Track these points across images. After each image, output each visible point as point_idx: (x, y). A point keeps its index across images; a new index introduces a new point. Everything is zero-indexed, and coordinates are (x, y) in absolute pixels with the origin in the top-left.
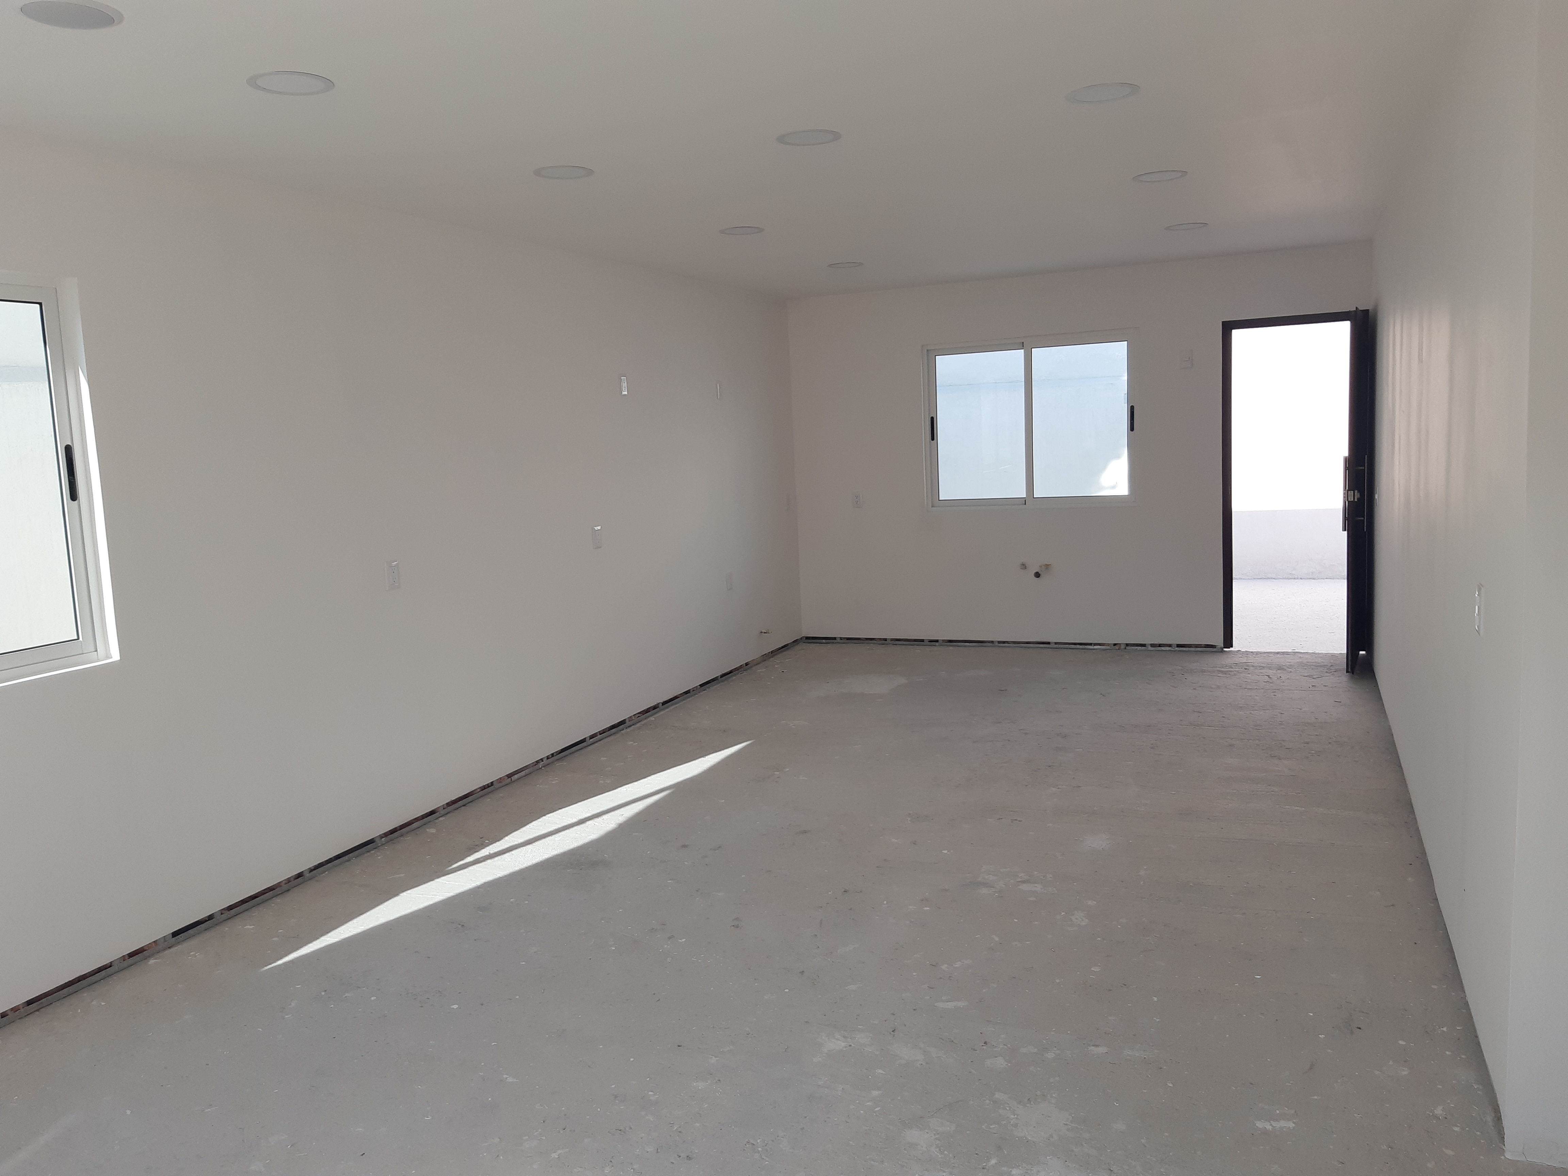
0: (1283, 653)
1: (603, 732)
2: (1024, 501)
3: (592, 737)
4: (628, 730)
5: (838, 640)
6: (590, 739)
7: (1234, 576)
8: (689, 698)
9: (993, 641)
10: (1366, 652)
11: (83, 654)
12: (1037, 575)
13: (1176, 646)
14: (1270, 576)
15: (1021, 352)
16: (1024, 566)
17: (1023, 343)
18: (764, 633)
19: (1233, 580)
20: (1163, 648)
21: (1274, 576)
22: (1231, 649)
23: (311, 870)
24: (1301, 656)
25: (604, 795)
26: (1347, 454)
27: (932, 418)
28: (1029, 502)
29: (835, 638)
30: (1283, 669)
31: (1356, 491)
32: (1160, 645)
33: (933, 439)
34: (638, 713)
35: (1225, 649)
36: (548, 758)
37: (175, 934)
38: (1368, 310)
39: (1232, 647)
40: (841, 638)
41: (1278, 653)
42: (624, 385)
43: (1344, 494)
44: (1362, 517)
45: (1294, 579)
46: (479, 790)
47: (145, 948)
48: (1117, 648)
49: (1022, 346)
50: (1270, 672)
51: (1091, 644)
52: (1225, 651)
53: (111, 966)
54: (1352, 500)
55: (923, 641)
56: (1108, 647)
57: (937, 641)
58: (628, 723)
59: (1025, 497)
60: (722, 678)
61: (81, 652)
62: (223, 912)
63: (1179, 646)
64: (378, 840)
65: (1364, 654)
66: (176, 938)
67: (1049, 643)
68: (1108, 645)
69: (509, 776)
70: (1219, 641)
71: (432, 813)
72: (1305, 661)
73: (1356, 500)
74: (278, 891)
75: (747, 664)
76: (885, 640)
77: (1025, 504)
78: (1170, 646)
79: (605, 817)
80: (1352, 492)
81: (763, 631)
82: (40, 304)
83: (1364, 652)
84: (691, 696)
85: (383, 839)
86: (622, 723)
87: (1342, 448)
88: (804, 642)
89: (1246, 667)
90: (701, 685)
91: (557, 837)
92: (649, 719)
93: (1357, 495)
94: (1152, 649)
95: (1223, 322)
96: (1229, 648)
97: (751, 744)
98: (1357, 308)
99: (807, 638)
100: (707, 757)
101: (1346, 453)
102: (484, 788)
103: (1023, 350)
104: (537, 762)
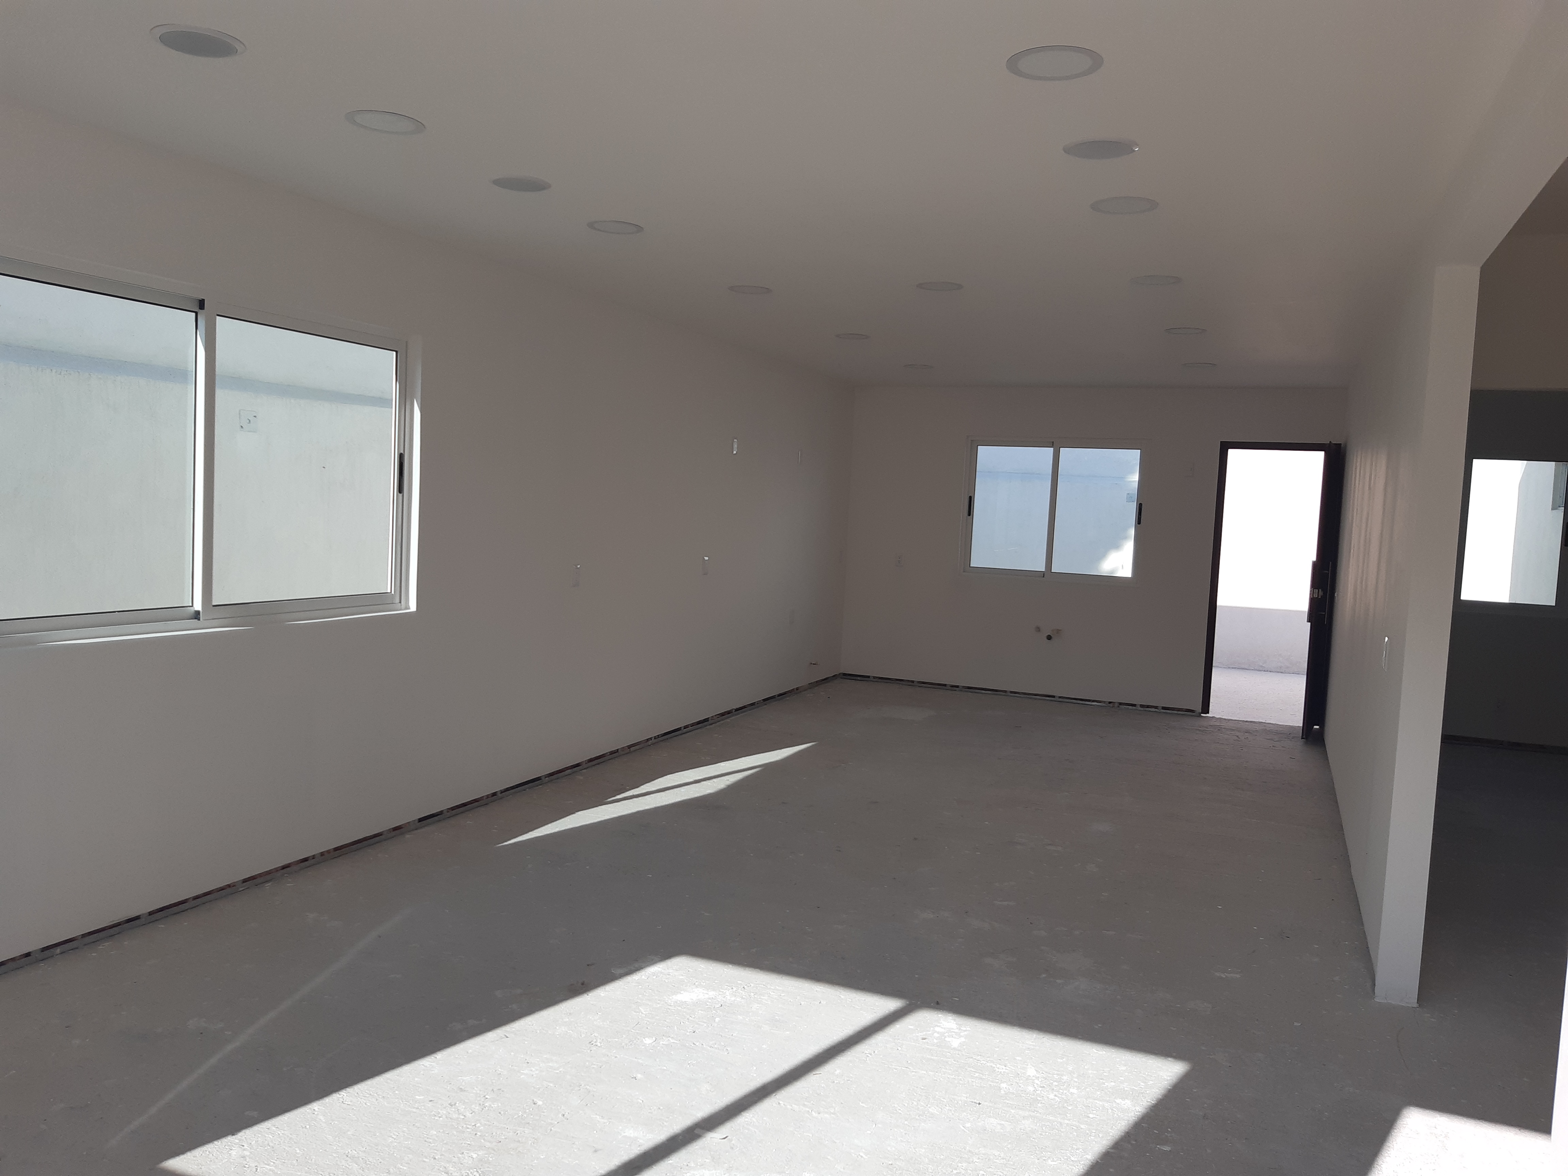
0: (1251, 722)
1: (693, 725)
2: (1043, 574)
3: (685, 727)
4: (711, 726)
5: (872, 679)
6: (684, 729)
7: (1214, 665)
8: (754, 709)
9: (1006, 691)
10: (1320, 727)
11: (393, 603)
12: (1049, 638)
13: (1161, 708)
14: (1243, 666)
15: (1051, 450)
16: (1038, 629)
17: (1053, 442)
18: (814, 664)
19: (1213, 668)
20: (1150, 709)
21: (1246, 667)
22: (1207, 715)
23: (502, 792)
24: (1265, 725)
25: (708, 766)
26: (1315, 559)
27: (970, 497)
28: (1047, 575)
29: (869, 677)
30: (1249, 733)
31: (1320, 590)
32: (1148, 707)
33: (969, 515)
34: (718, 714)
35: (1202, 715)
36: (655, 738)
37: (420, 820)
38: (1341, 444)
39: (1208, 713)
40: (874, 677)
41: (1246, 721)
42: (735, 446)
43: (1311, 591)
44: (1324, 612)
45: (1265, 671)
46: (609, 754)
47: (402, 826)
48: (1112, 706)
49: (1052, 445)
50: (1238, 734)
51: (1089, 701)
52: (1202, 716)
53: (381, 835)
54: (1317, 597)
55: (945, 685)
56: (1104, 705)
57: (958, 687)
58: (710, 722)
59: (1044, 570)
60: (779, 697)
61: (391, 602)
62: (449, 810)
63: (1164, 708)
64: (543, 778)
65: (1317, 729)
66: (422, 822)
67: (1054, 697)
68: (1104, 702)
69: (629, 747)
70: (1199, 708)
71: (578, 765)
72: (1268, 729)
73: (1320, 597)
74: (481, 802)
75: (797, 689)
76: (913, 682)
77: (1044, 577)
78: (1156, 707)
79: (715, 780)
80: (1317, 590)
81: (813, 663)
82: (397, 352)
83: (1318, 727)
84: (755, 708)
85: (547, 778)
86: (706, 720)
87: (1311, 554)
88: (841, 678)
89: (1219, 729)
90: (764, 700)
91: (683, 789)
92: (726, 720)
93: (1321, 593)
94: (1142, 709)
95: (1221, 442)
96: (1206, 714)
97: (815, 744)
98: (1330, 442)
99: (845, 674)
100: (782, 750)
101: (1313, 557)
102: (612, 753)
103: (1052, 449)
104: (648, 740)
